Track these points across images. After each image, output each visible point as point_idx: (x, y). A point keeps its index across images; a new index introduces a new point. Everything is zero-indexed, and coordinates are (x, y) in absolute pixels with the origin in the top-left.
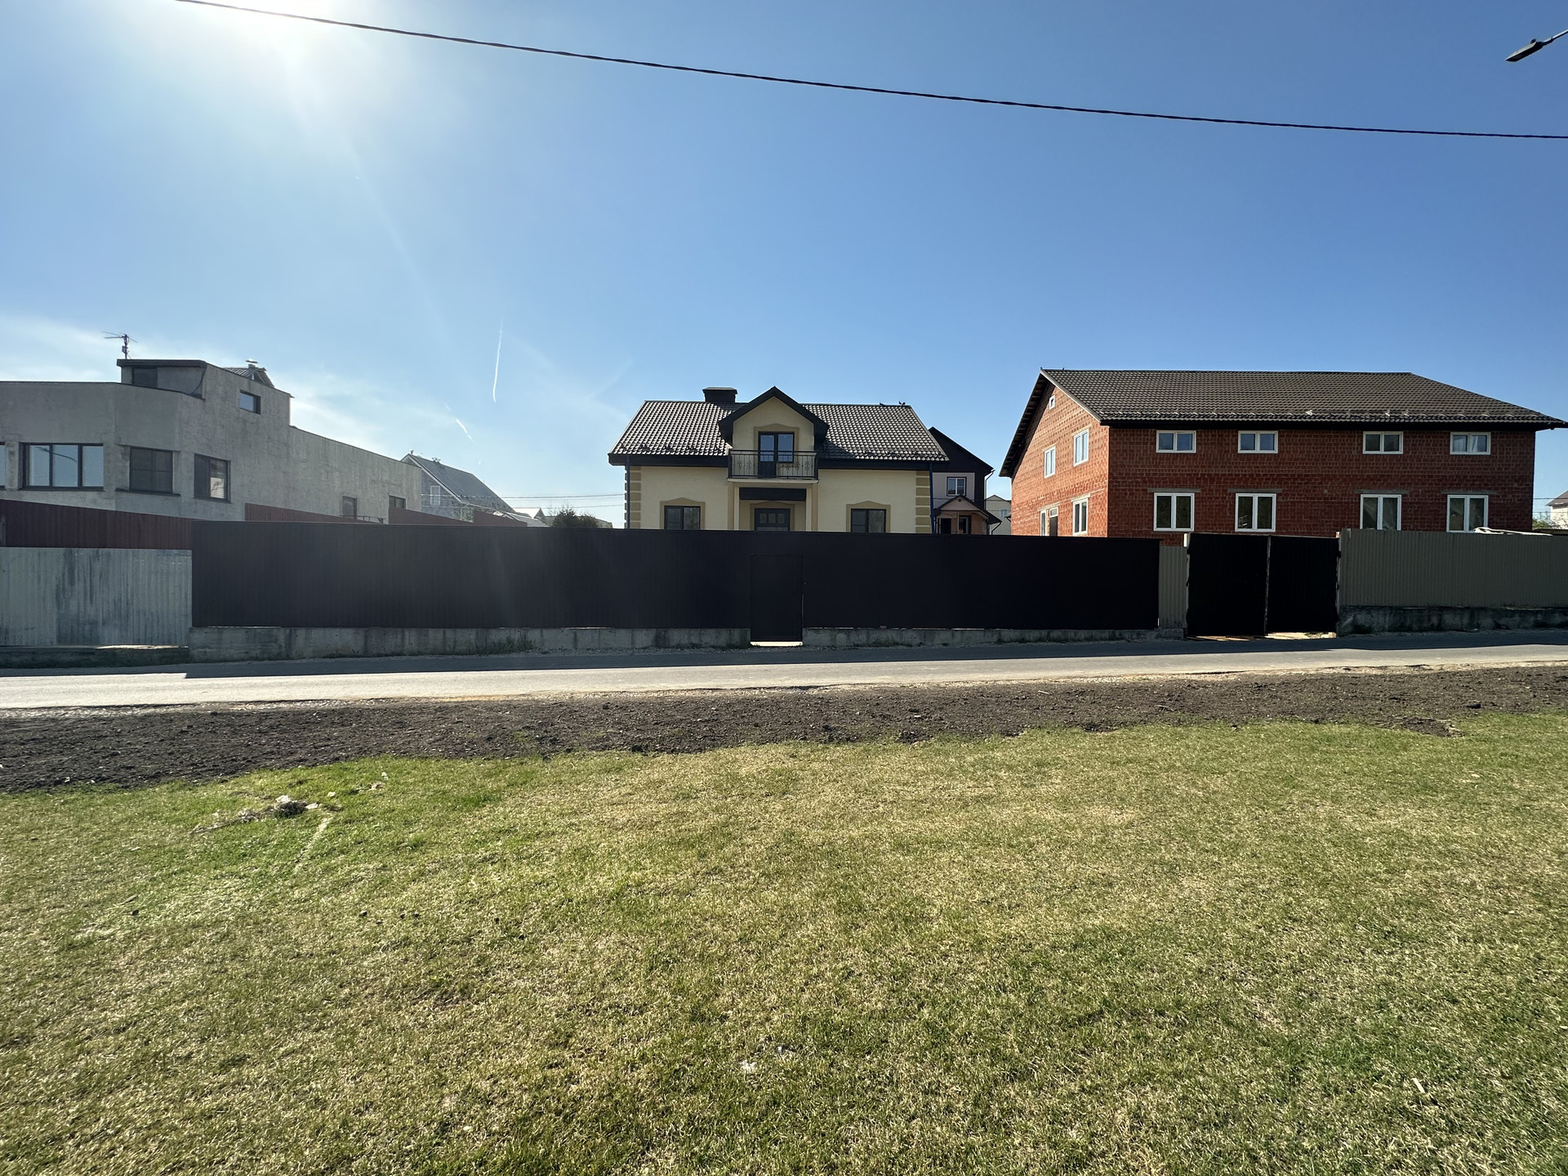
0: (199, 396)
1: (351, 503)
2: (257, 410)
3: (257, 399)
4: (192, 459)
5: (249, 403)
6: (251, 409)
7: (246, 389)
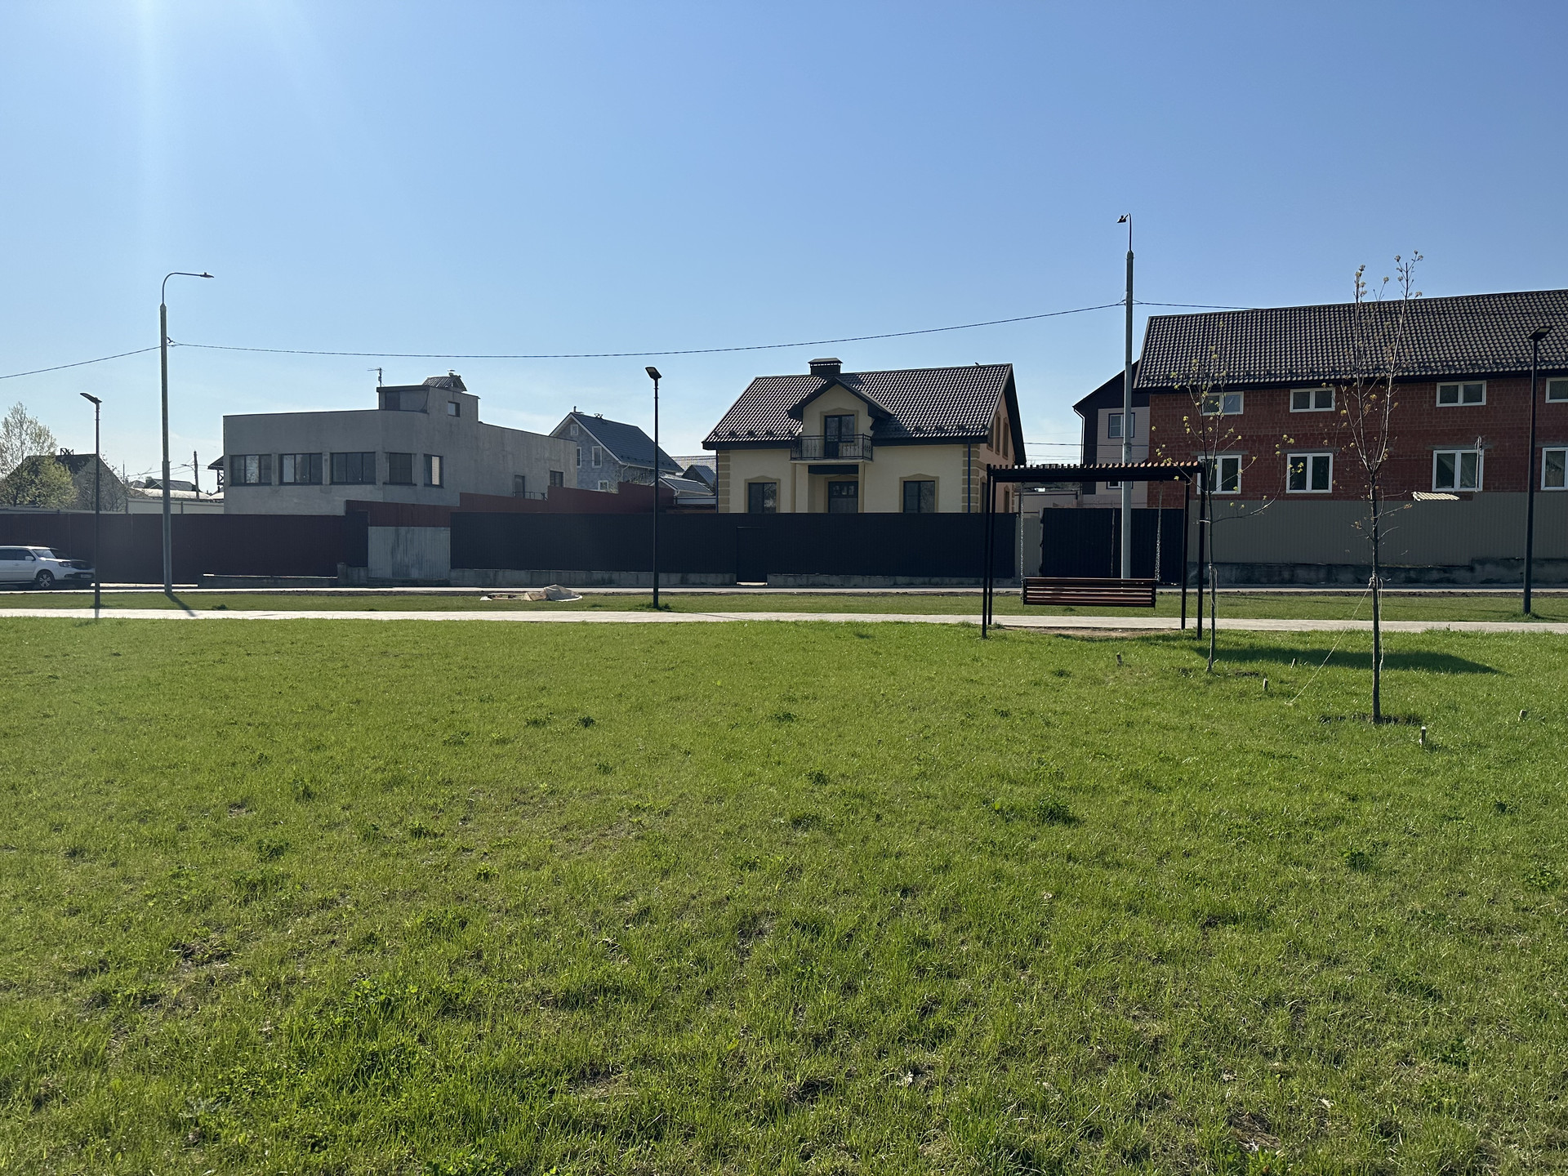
0: (424, 411)
1: (520, 481)
2: (458, 414)
3: (458, 405)
4: (422, 458)
5: (452, 409)
6: (454, 414)
7: (451, 400)
